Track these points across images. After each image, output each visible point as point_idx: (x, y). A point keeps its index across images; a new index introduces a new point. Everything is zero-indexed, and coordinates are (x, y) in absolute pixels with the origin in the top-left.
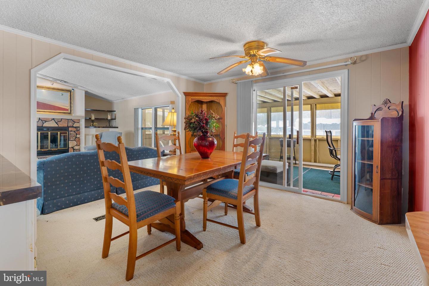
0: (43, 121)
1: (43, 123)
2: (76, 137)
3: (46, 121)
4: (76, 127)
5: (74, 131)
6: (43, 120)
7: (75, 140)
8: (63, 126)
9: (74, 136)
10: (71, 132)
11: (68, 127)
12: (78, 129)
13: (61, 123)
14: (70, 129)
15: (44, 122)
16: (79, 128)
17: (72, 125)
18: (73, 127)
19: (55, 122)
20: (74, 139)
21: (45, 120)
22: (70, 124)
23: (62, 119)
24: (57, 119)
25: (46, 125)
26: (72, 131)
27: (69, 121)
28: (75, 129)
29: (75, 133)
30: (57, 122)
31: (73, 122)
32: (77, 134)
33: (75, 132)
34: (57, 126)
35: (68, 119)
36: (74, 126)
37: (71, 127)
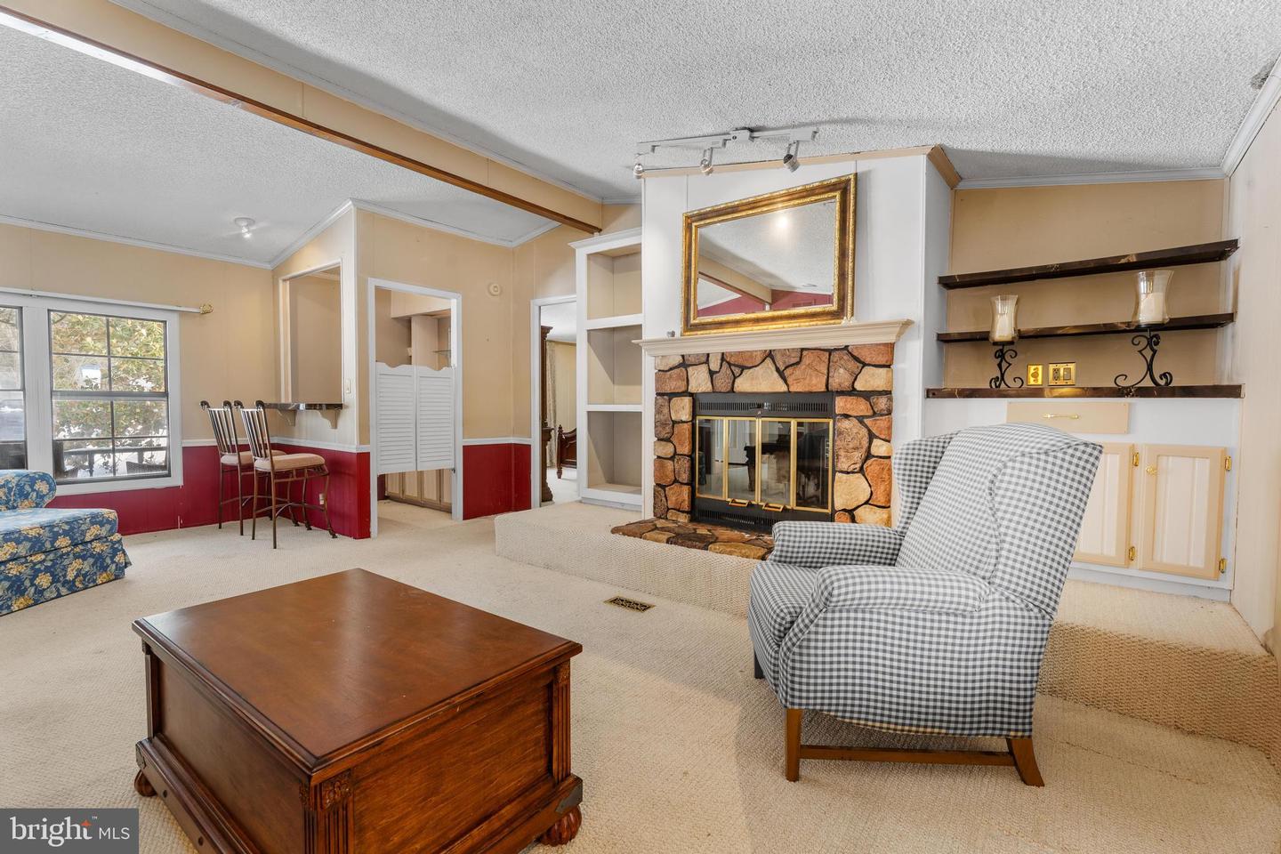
0: (733, 368)
1: (735, 378)
2: (869, 456)
3: (743, 368)
4: (867, 395)
5: (861, 419)
6: (732, 361)
7: (861, 470)
8: (807, 390)
9: (856, 449)
10: (845, 424)
11: (830, 393)
12: (879, 403)
13: (798, 372)
14: (841, 404)
15: (737, 371)
16: (882, 403)
17: (846, 385)
18: (852, 392)
19: (777, 370)
20: (858, 466)
21: (740, 362)
22: (840, 378)
23: (802, 350)
24: (784, 352)
25: (744, 384)
26: (847, 416)
27: (835, 356)
28: (861, 407)
29: (864, 431)
30: (782, 368)
31: (853, 365)
32: (872, 436)
33: (865, 420)
34: (783, 388)
35: (830, 351)
36: (859, 386)
37: (841, 393)
